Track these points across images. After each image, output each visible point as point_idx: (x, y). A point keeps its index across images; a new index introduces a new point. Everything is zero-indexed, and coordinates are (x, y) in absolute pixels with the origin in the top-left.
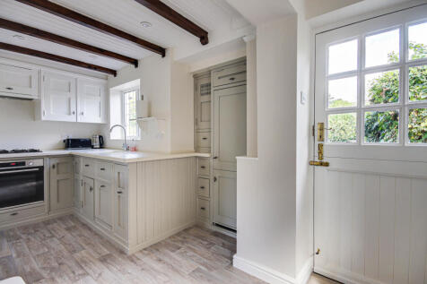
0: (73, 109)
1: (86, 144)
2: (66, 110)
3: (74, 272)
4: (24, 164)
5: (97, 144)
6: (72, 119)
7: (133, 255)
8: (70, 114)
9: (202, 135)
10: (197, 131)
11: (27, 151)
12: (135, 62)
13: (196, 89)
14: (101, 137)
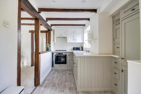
0: (74, 39)
1: (78, 49)
2: (73, 39)
3: (61, 89)
4: (62, 54)
5: (81, 49)
6: (74, 42)
7: (78, 92)
8: (73, 40)
9: (117, 46)
10: (114, 44)
11: (64, 51)
12: (89, 19)
13: (113, 23)
14: (82, 47)
